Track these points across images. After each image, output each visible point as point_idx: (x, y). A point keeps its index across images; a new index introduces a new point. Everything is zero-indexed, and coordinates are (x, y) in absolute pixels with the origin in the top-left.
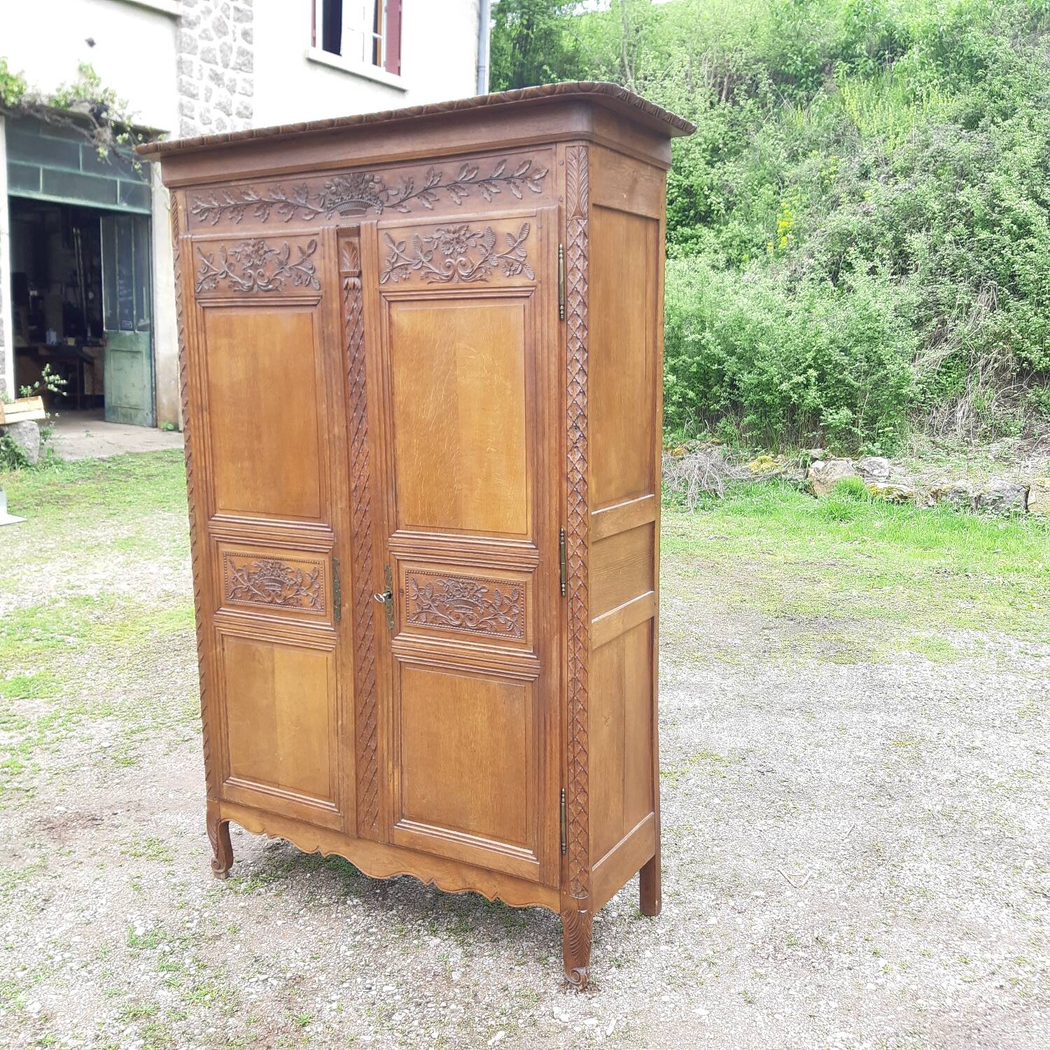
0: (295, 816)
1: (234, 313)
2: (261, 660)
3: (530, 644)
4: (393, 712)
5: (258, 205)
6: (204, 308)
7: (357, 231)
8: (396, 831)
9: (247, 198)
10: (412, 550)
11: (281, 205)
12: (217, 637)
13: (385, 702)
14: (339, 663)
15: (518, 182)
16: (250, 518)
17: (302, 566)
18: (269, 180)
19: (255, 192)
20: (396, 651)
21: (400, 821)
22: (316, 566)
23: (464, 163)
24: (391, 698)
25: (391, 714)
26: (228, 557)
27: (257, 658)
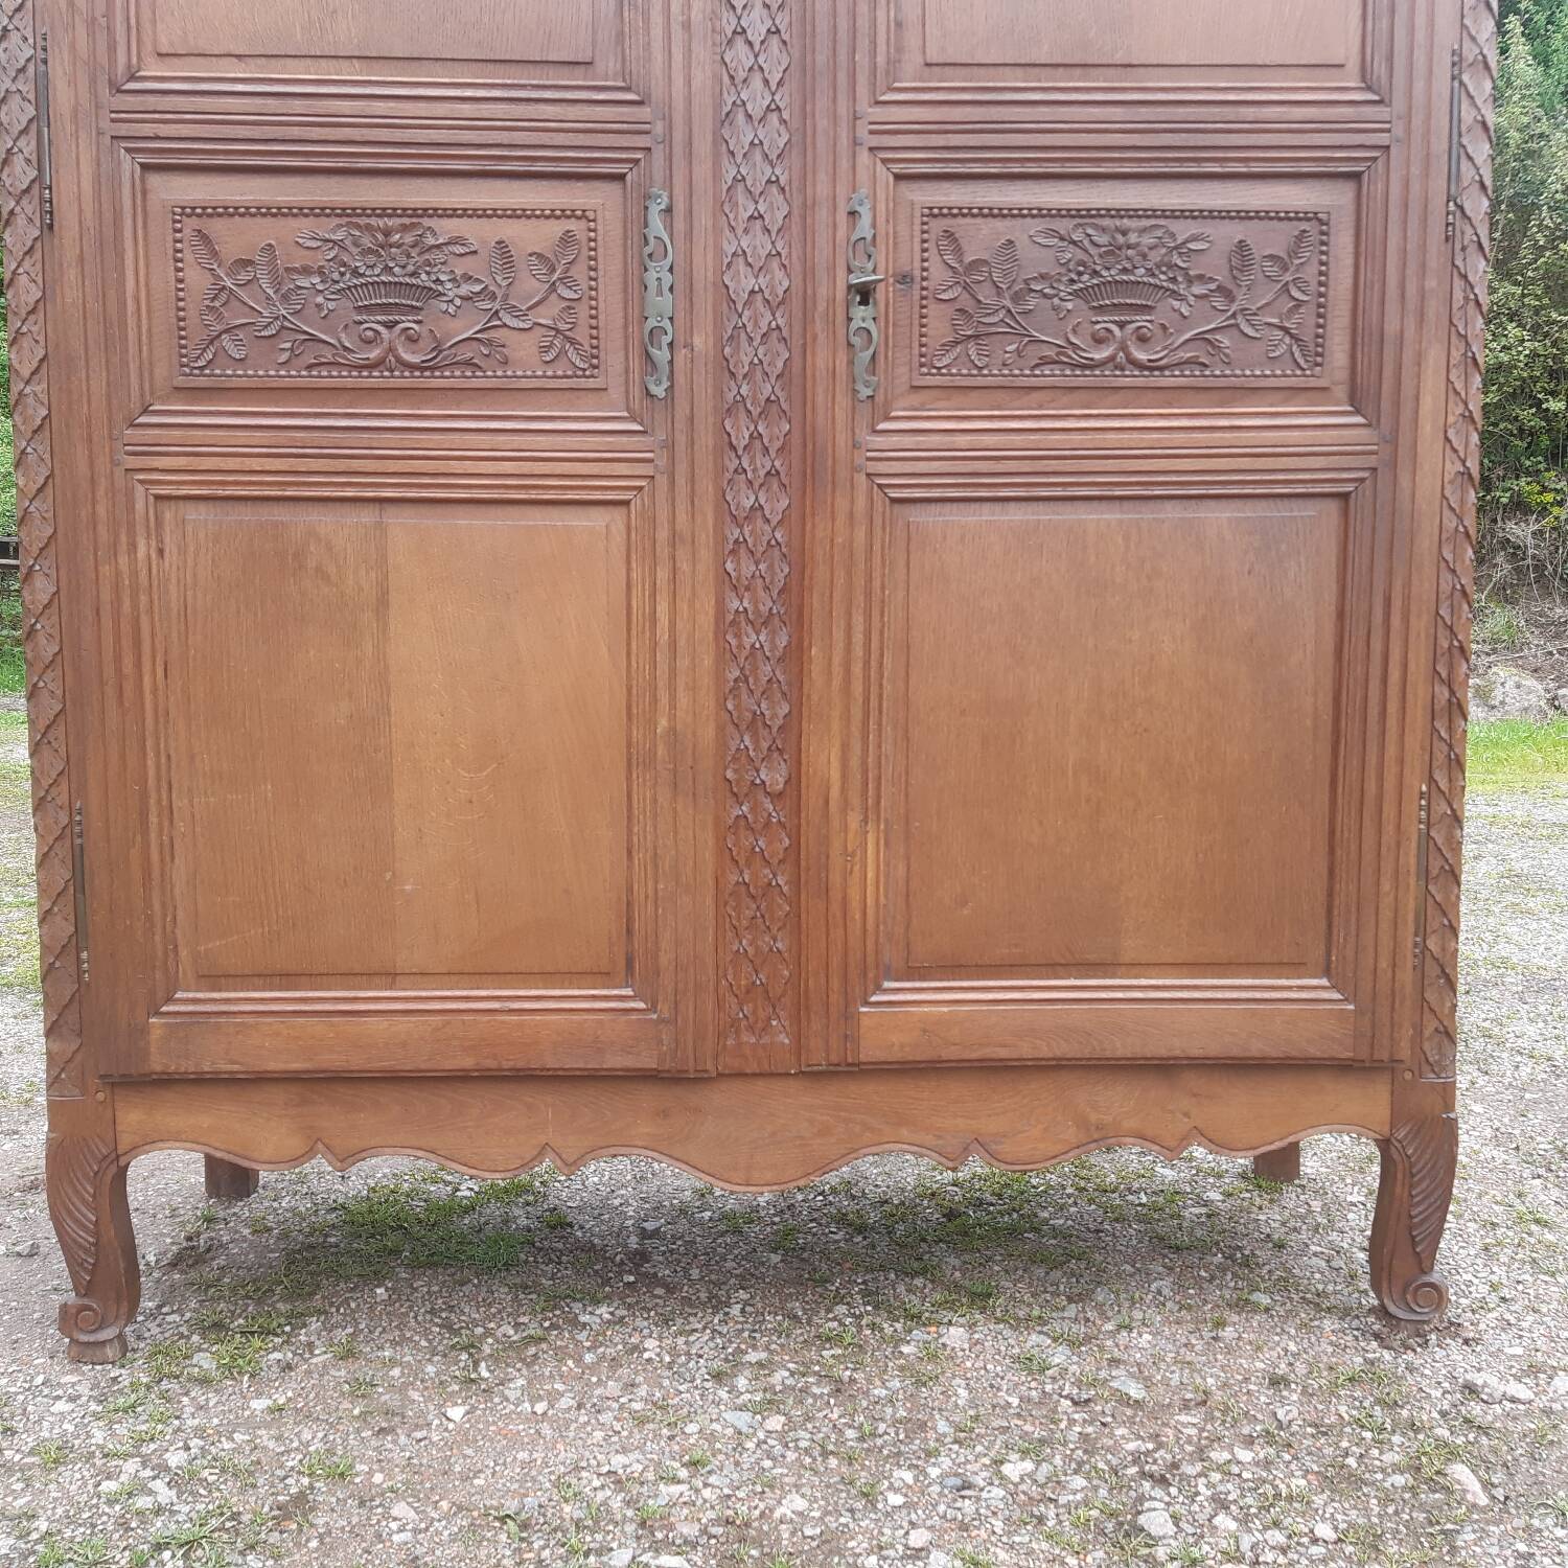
0: (468, 1062)
2: (332, 570)
3: (1341, 392)
4: (867, 663)
8: (865, 1022)
12: (140, 506)
13: (839, 635)
14: (663, 534)
17: (509, 230)
20: (882, 467)
21: (879, 989)
22: (572, 225)
24: (858, 621)
25: (857, 669)
26: (194, 222)
27: (311, 563)
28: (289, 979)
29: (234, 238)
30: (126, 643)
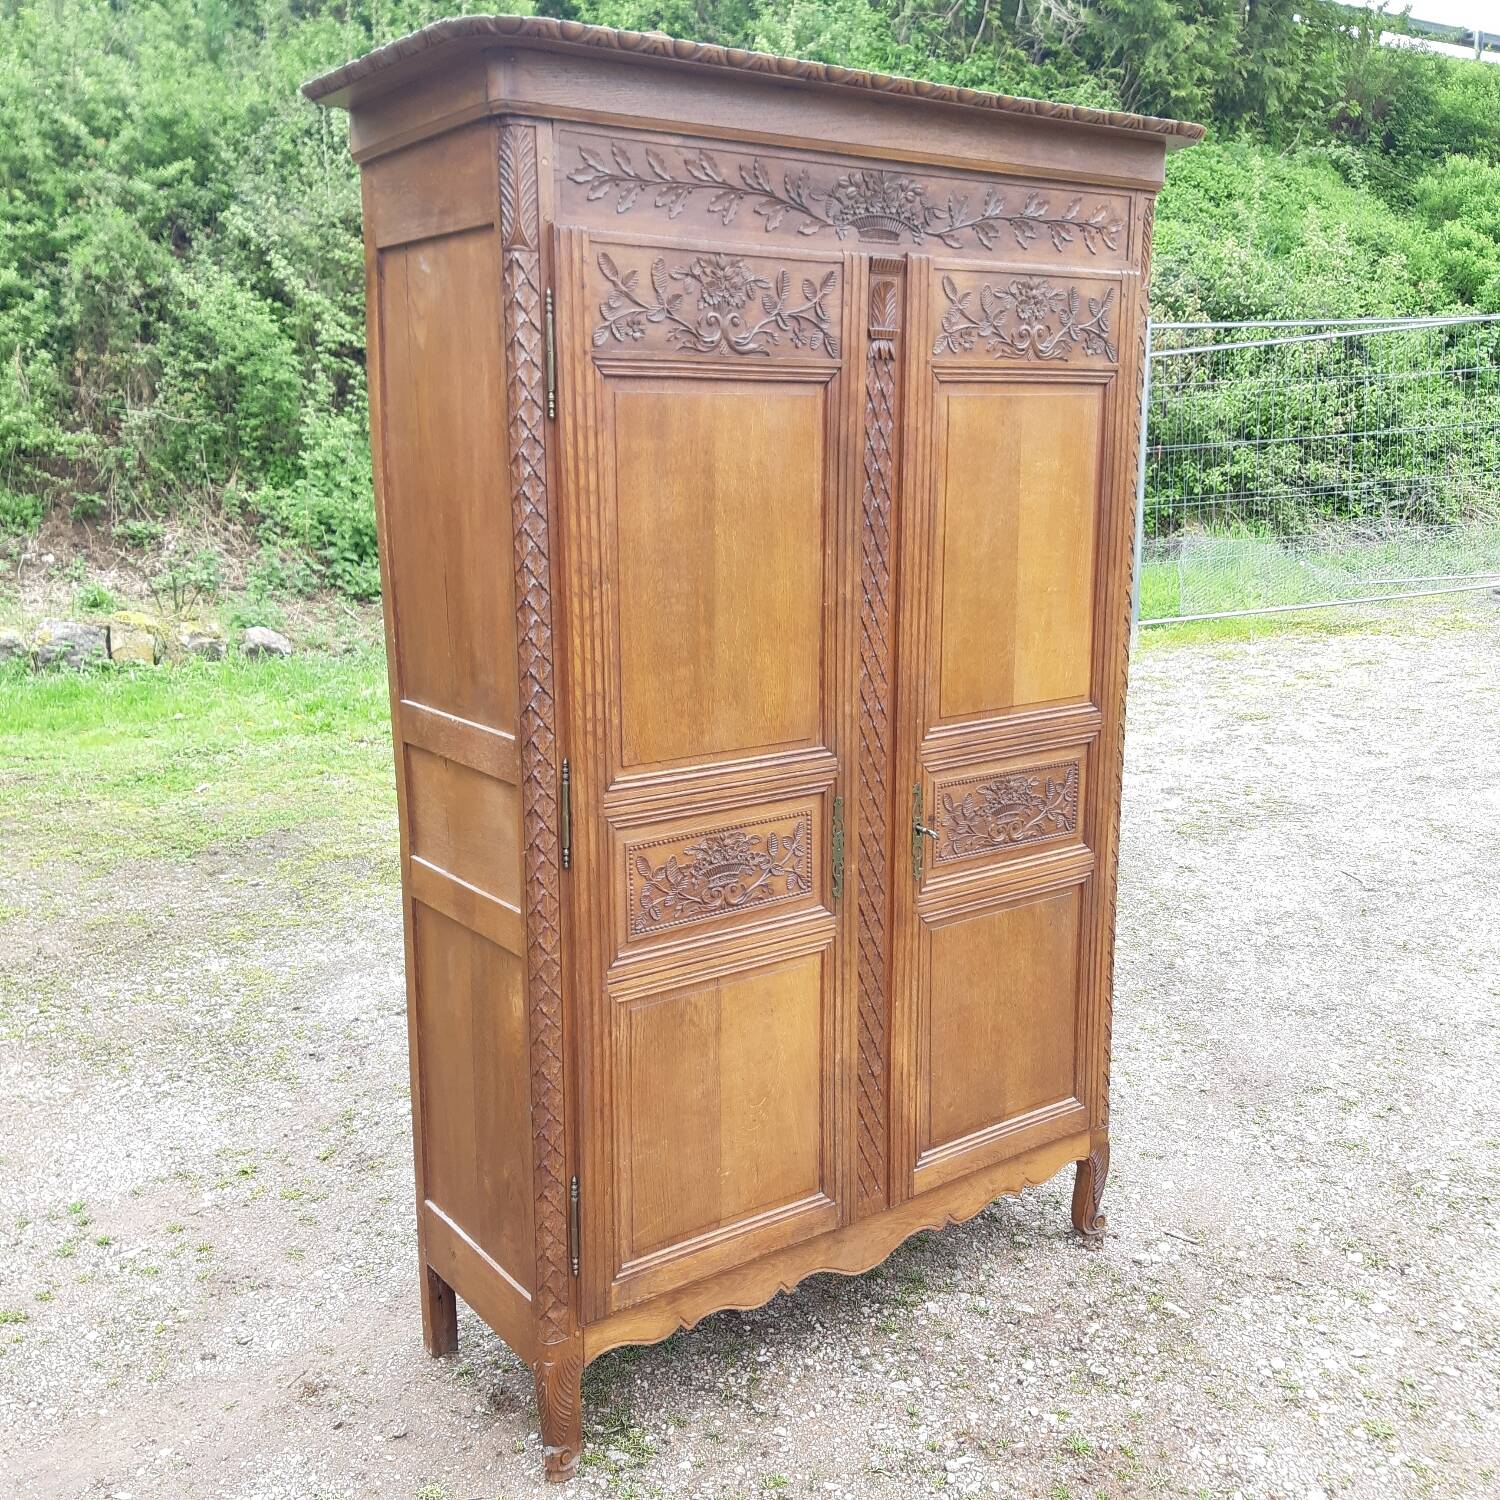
1: (669, 390)
2: (696, 1018)
3: (1081, 838)
5: (721, 192)
6: (607, 376)
7: (902, 267)
8: (917, 1176)
9: (696, 173)
10: (952, 753)
11: (764, 199)
13: (907, 993)
15: (1094, 231)
16: (690, 769)
17: (776, 827)
18: (744, 149)
19: (715, 166)
20: (924, 909)
21: (921, 1158)
22: (802, 819)
23: (1034, 192)
24: (914, 983)
25: (914, 1008)
26: (638, 853)
27: (687, 1018)
28: (672, 1240)
29: (657, 857)
30: (607, 1086)
